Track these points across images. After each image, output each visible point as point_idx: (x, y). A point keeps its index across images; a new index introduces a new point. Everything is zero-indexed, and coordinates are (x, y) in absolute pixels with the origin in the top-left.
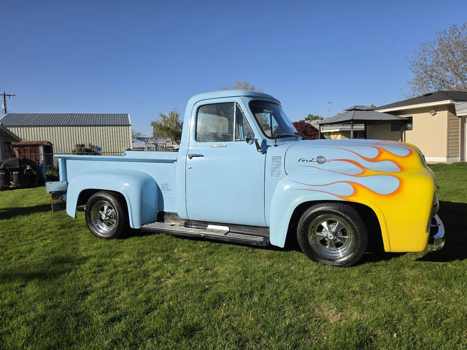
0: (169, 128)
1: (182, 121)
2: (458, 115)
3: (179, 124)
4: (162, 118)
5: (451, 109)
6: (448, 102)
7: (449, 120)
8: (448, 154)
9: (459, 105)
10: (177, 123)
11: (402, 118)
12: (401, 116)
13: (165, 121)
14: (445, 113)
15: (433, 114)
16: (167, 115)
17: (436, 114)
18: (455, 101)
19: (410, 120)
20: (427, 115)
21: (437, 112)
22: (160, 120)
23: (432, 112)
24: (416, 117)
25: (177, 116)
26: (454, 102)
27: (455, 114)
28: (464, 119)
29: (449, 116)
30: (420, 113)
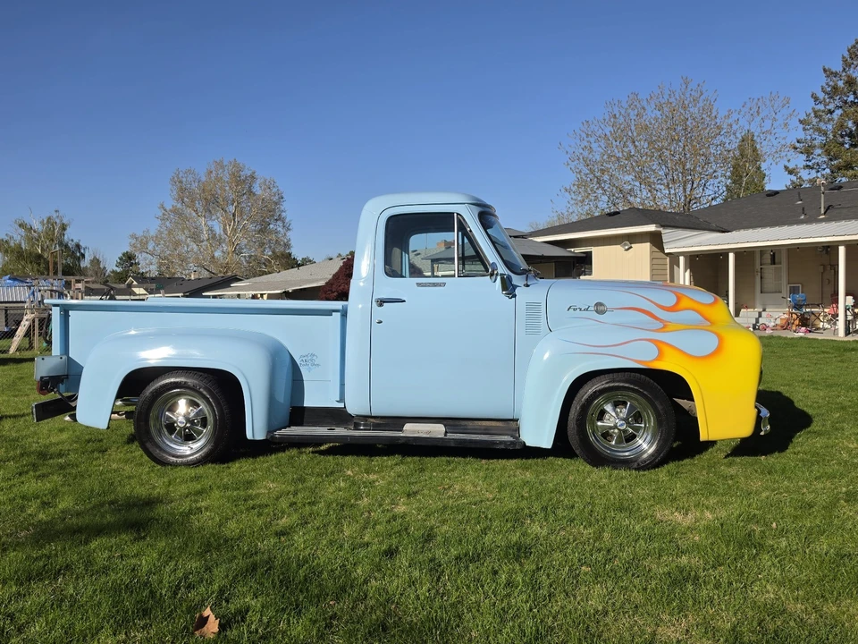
0: (40, 257)
1: (75, 241)
2: (666, 251)
3: (66, 246)
4: (22, 231)
5: (656, 239)
6: (652, 228)
7: (652, 259)
9: (668, 235)
10: (61, 244)
11: (573, 252)
12: (572, 250)
13: (30, 239)
14: (645, 248)
15: (626, 247)
16: (37, 226)
17: (631, 247)
18: (663, 226)
19: (587, 258)
20: (617, 249)
21: (633, 245)
22: (17, 237)
23: (625, 245)
24: (598, 253)
25: (64, 228)
26: (661, 229)
27: (662, 249)
28: (674, 258)
29: (652, 252)
30: (604, 245)
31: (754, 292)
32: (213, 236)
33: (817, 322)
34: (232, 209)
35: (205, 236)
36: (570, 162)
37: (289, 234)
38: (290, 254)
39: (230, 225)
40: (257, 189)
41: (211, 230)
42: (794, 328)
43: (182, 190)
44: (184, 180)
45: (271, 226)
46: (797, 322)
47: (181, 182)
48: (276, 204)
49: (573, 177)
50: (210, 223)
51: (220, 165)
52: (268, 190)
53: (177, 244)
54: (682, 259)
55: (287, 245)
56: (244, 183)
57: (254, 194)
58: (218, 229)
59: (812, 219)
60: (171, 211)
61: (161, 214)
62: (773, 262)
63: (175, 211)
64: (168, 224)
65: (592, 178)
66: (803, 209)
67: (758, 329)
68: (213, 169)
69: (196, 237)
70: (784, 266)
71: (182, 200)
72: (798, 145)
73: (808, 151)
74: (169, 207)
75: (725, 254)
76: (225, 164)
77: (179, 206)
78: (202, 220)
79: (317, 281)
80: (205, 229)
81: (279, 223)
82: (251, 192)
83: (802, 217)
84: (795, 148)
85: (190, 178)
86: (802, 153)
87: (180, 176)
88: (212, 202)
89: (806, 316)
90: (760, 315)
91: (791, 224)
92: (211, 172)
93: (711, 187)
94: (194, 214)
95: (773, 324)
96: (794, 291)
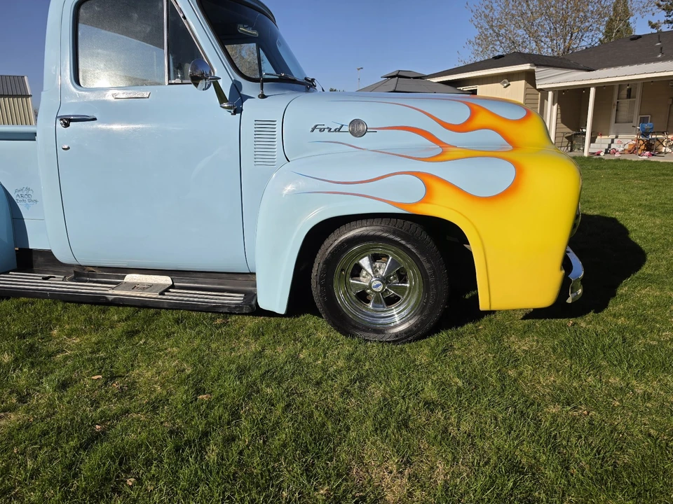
2: (538, 87)
5: (530, 77)
6: (527, 67)
7: (526, 94)
9: (540, 73)
11: (463, 91)
12: (461, 88)
14: (520, 85)
15: (505, 85)
17: (509, 85)
18: (536, 65)
20: (497, 87)
21: (511, 83)
23: (505, 82)
24: (482, 90)
26: (535, 68)
27: (534, 86)
28: (544, 92)
29: (526, 88)
30: (487, 84)
31: (610, 118)
33: (660, 147)
42: (639, 152)
46: (643, 147)
54: (550, 94)
59: (667, 58)
62: (629, 96)
65: (491, 32)
66: (661, 49)
67: (610, 153)
70: (638, 100)
75: (586, 89)
83: (660, 56)
89: (651, 142)
90: (613, 142)
91: (648, 62)
95: (622, 149)
96: (643, 121)
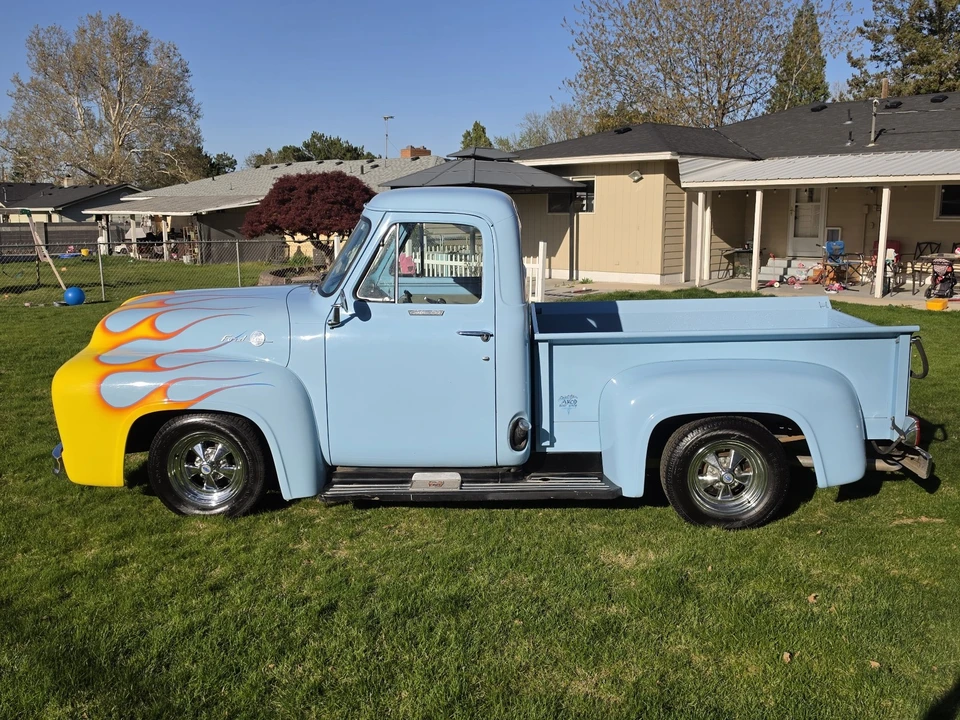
2: (683, 185)
5: (671, 170)
6: (666, 156)
7: (666, 194)
8: (663, 268)
9: (686, 165)
11: (572, 182)
12: (571, 178)
14: (658, 180)
15: (636, 178)
17: (642, 178)
18: (680, 154)
19: (589, 187)
20: (624, 180)
21: (643, 176)
23: (635, 175)
24: (599, 181)
26: (677, 157)
27: (678, 183)
28: (692, 194)
29: (666, 185)
30: (609, 174)
31: (786, 236)
32: (90, 123)
33: (855, 274)
34: (116, 85)
35: (79, 122)
36: (576, 46)
37: (197, 123)
38: (200, 150)
39: (114, 108)
40: (151, 57)
41: (87, 113)
42: (828, 282)
43: (44, 56)
44: (46, 41)
45: (173, 111)
46: (832, 275)
47: (42, 45)
48: (179, 79)
49: (579, 66)
50: (85, 104)
51: (98, 22)
52: (167, 60)
53: (41, 133)
54: (701, 196)
55: (196, 138)
56: (132, 48)
57: (147, 65)
58: (98, 114)
59: (859, 149)
60: (28, 85)
61: (15, 90)
62: (811, 199)
63: (35, 86)
64: (26, 103)
65: (604, 67)
66: (850, 134)
67: (787, 283)
68: (87, 27)
69: (66, 124)
70: (823, 204)
71: (45, 70)
72: (865, 29)
73: (876, 39)
74: (26, 81)
75: (750, 192)
76: (104, 20)
77: (41, 78)
78: (75, 100)
79: (240, 198)
80: (79, 112)
81: (184, 106)
82: (143, 63)
83: (849, 144)
84: (862, 32)
85: (55, 39)
86: (869, 38)
87: (41, 36)
88: (87, 75)
89: (843, 268)
90: (789, 266)
91: (834, 152)
92: (85, 31)
93: (752, 85)
94: (62, 91)
95: (804, 277)
96: (832, 236)
